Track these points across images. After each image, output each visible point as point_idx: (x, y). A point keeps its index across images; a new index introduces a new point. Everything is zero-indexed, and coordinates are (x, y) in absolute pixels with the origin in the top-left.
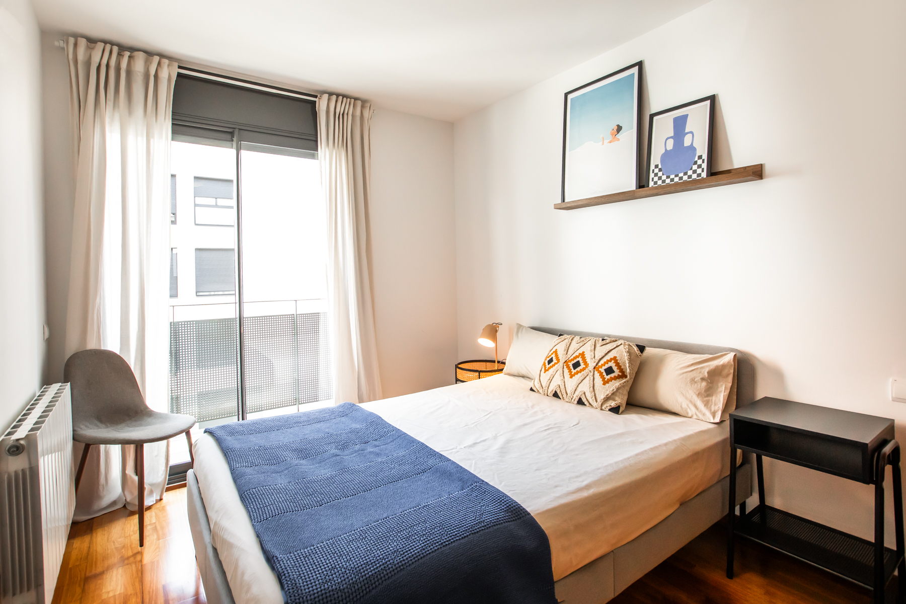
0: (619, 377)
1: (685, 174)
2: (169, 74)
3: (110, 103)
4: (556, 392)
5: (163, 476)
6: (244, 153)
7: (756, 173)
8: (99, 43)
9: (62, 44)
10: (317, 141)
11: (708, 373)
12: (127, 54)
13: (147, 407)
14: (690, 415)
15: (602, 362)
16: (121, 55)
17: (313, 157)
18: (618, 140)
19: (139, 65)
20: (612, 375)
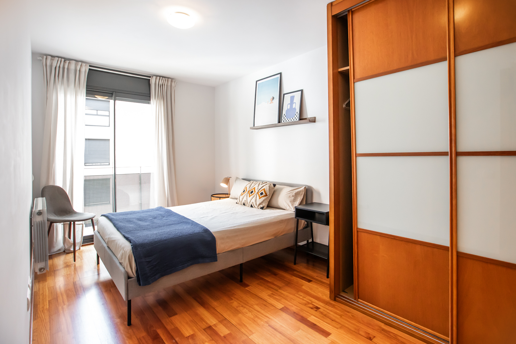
0: (265, 196)
1: (293, 118)
2: (85, 69)
3: (60, 82)
4: (251, 205)
5: (81, 240)
6: (117, 102)
7: (313, 120)
8: (56, 58)
9: (40, 58)
10: (150, 97)
11: (295, 194)
12: (68, 62)
13: (74, 210)
14: (288, 209)
15: (260, 191)
16: (65, 62)
17: (149, 103)
18: (273, 103)
19: (73, 66)
20: (262, 195)
